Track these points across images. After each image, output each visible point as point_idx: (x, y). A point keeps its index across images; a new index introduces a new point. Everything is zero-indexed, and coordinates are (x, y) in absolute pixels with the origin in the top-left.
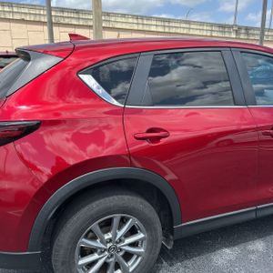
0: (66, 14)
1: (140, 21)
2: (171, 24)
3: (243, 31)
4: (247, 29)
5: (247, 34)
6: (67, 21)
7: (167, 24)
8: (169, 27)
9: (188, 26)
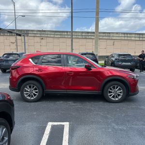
0: (89, 34)
1: (126, 35)
6: (90, 37)
8: (143, 37)
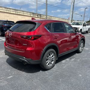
1: (7, 9)
2: (18, 11)
3: (39, 15)
4: (40, 15)
5: (40, 16)
7: (16, 11)
9: (23, 12)
